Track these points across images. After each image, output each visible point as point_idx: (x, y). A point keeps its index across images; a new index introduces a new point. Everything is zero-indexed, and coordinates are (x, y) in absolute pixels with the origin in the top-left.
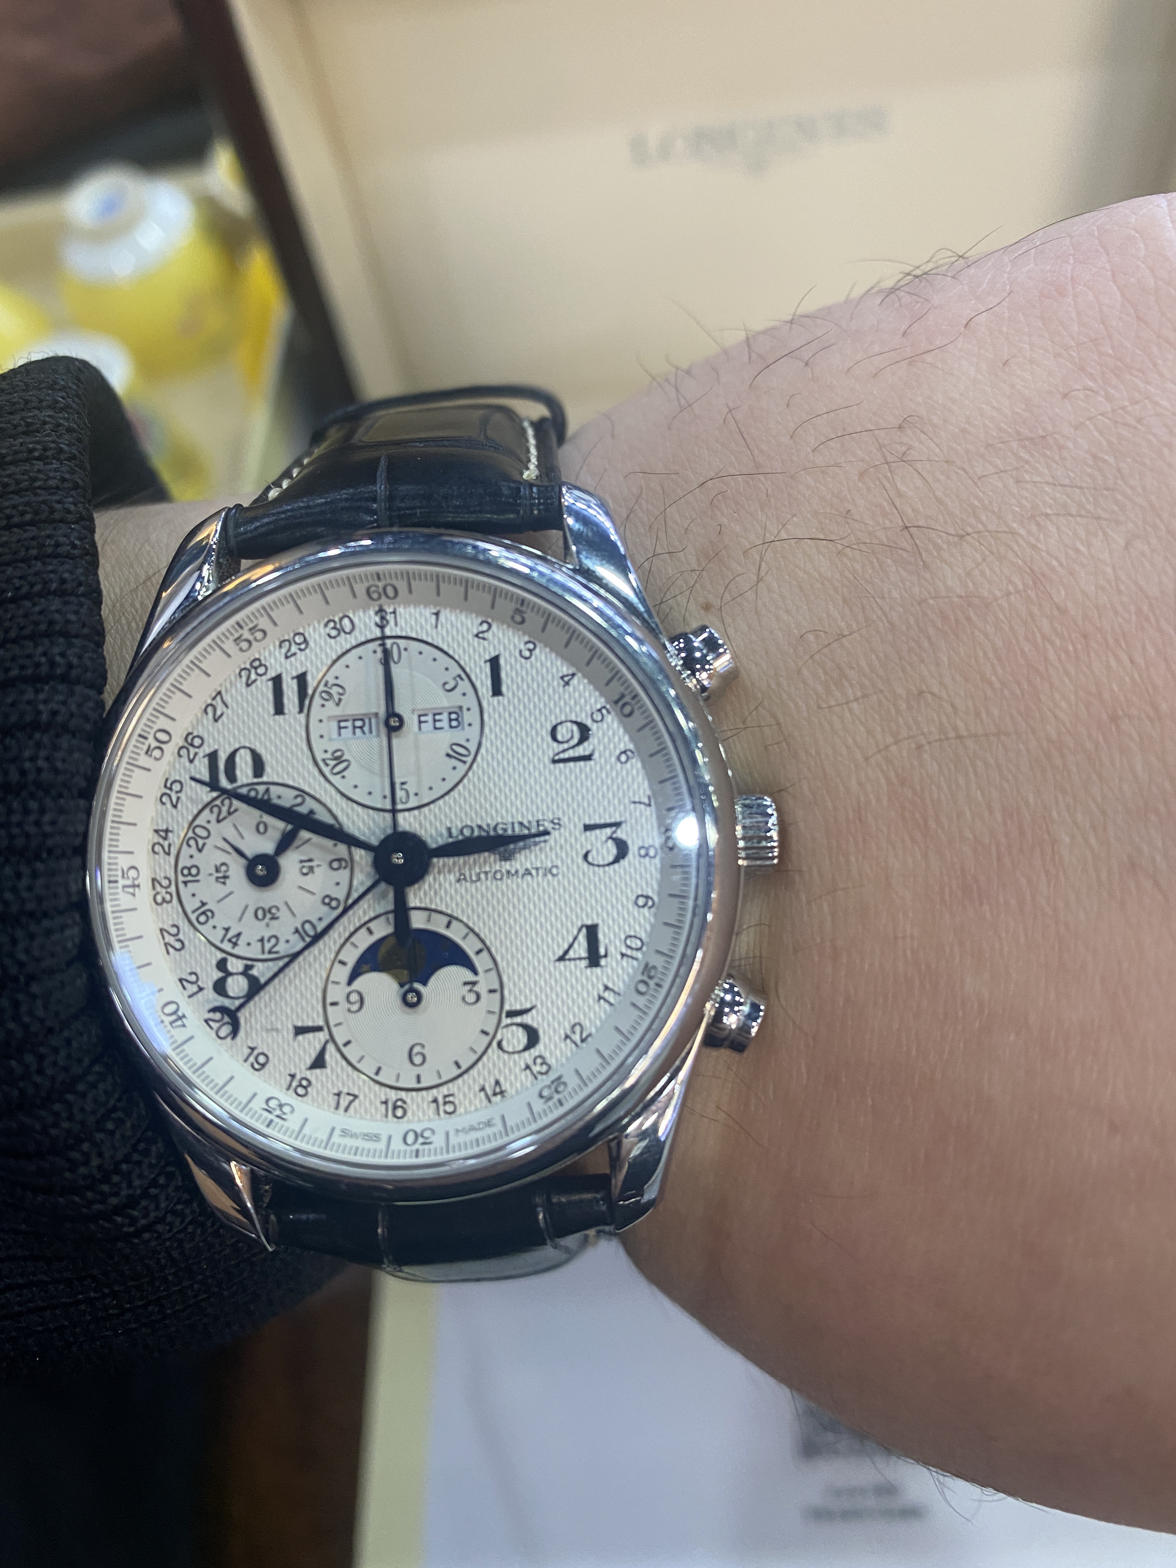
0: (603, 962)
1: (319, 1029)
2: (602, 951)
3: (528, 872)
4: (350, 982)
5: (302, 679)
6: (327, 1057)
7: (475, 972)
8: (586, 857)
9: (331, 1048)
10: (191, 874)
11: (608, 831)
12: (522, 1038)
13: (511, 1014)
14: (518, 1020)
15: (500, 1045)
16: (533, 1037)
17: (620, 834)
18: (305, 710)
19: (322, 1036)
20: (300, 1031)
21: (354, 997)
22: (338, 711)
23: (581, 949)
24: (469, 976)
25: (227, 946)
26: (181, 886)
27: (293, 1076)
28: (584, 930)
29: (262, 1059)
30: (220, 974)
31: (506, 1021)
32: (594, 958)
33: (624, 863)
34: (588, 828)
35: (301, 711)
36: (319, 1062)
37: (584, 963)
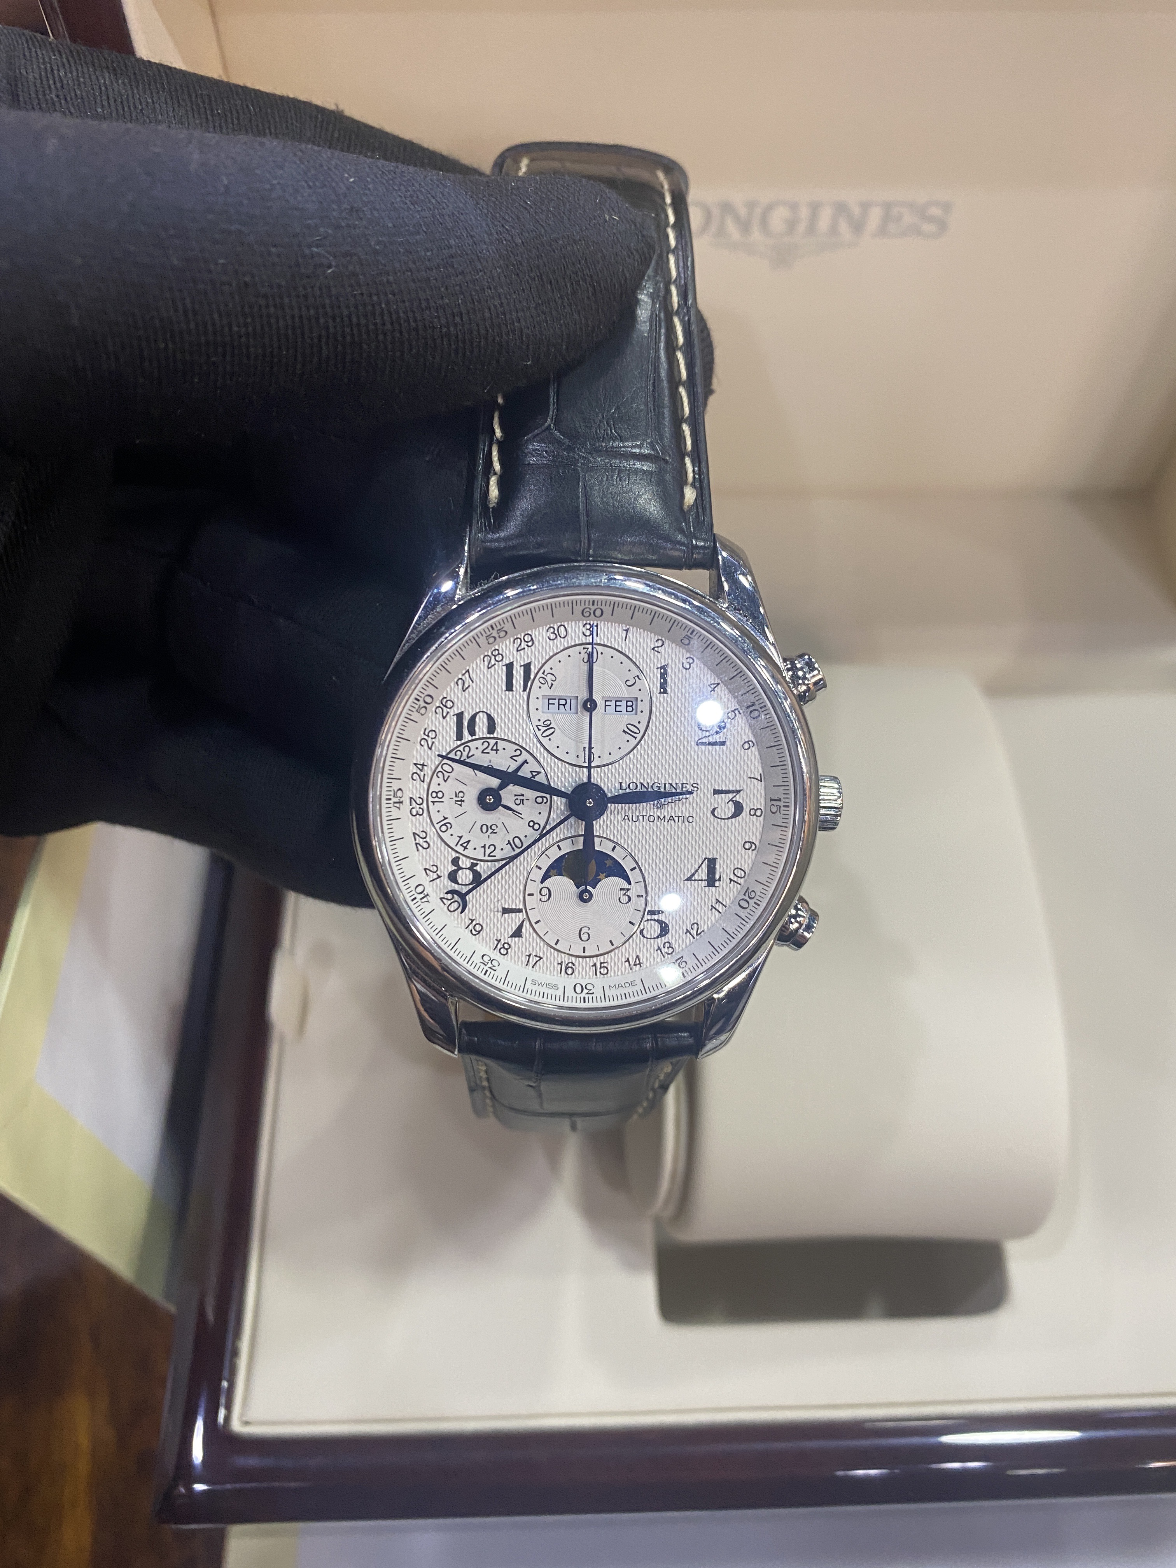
0: (717, 884)
1: (520, 911)
2: (717, 877)
3: (672, 818)
4: (542, 882)
5: (527, 667)
6: (524, 930)
7: (630, 884)
8: (713, 812)
9: (526, 924)
10: (438, 796)
11: (731, 796)
12: (657, 928)
13: (651, 913)
14: (656, 917)
15: (641, 932)
16: (665, 930)
17: (738, 798)
18: (528, 691)
19: (521, 916)
20: (505, 911)
21: (545, 891)
22: (550, 693)
23: (703, 874)
24: (626, 886)
25: (460, 849)
27: (499, 941)
28: (706, 860)
29: (478, 928)
30: (454, 868)
31: (647, 917)
32: (711, 881)
33: (739, 818)
34: (717, 792)
35: (524, 690)
36: (518, 933)
37: (704, 883)
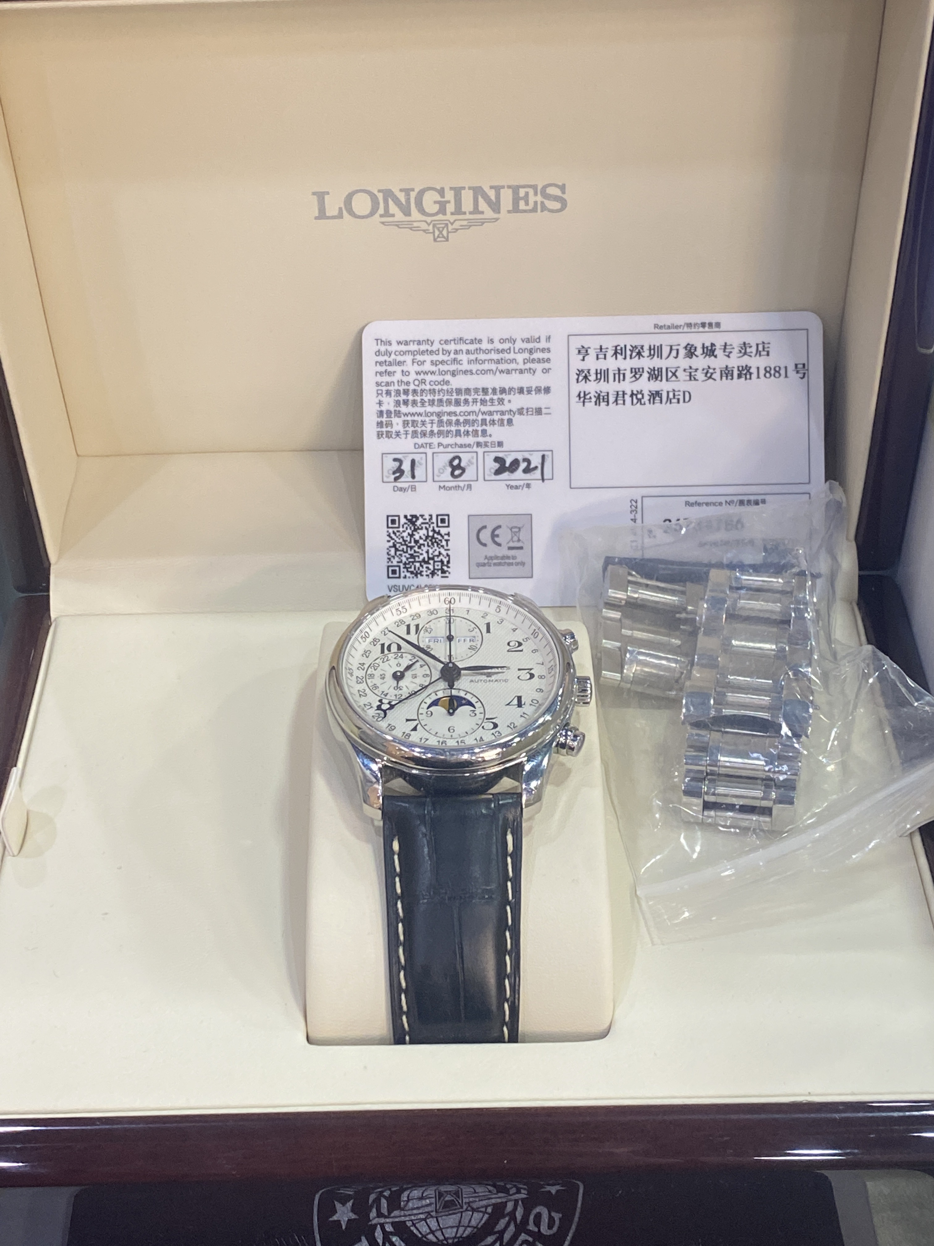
0: (523, 706)
1: (415, 720)
2: (523, 703)
3: (496, 681)
4: (428, 708)
5: (417, 626)
6: (418, 727)
7: (475, 708)
8: (518, 677)
9: (419, 726)
10: (372, 676)
11: (527, 671)
12: (492, 726)
13: (487, 719)
14: (491, 721)
15: (483, 727)
16: (496, 726)
17: (532, 672)
18: (418, 634)
19: (417, 722)
20: (407, 720)
21: (429, 713)
22: (430, 635)
23: (515, 702)
24: (473, 709)
25: (383, 696)
26: (367, 680)
27: (404, 733)
28: (516, 698)
29: (393, 728)
30: (380, 703)
31: (485, 721)
32: (520, 705)
33: (532, 680)
34: (519, 670)
35: (416, 633)
36: (415, 729)
37: (517, 706)
